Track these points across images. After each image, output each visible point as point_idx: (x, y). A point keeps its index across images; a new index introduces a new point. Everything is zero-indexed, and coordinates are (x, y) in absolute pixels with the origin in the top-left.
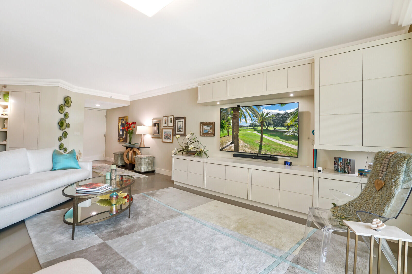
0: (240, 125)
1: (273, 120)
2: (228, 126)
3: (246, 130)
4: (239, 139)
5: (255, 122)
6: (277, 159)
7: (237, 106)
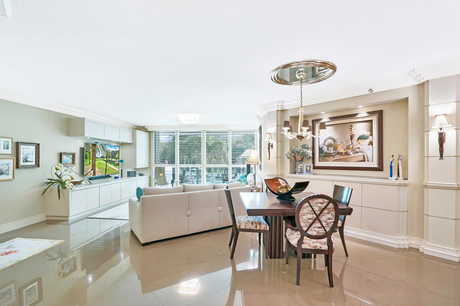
0: (96, 156)
1: (111, 154)
2: (90, 157)
3: (99, 160)
4: (96, 167)
5: (104, 155)
6: (111, 177)
7: (96, 143)
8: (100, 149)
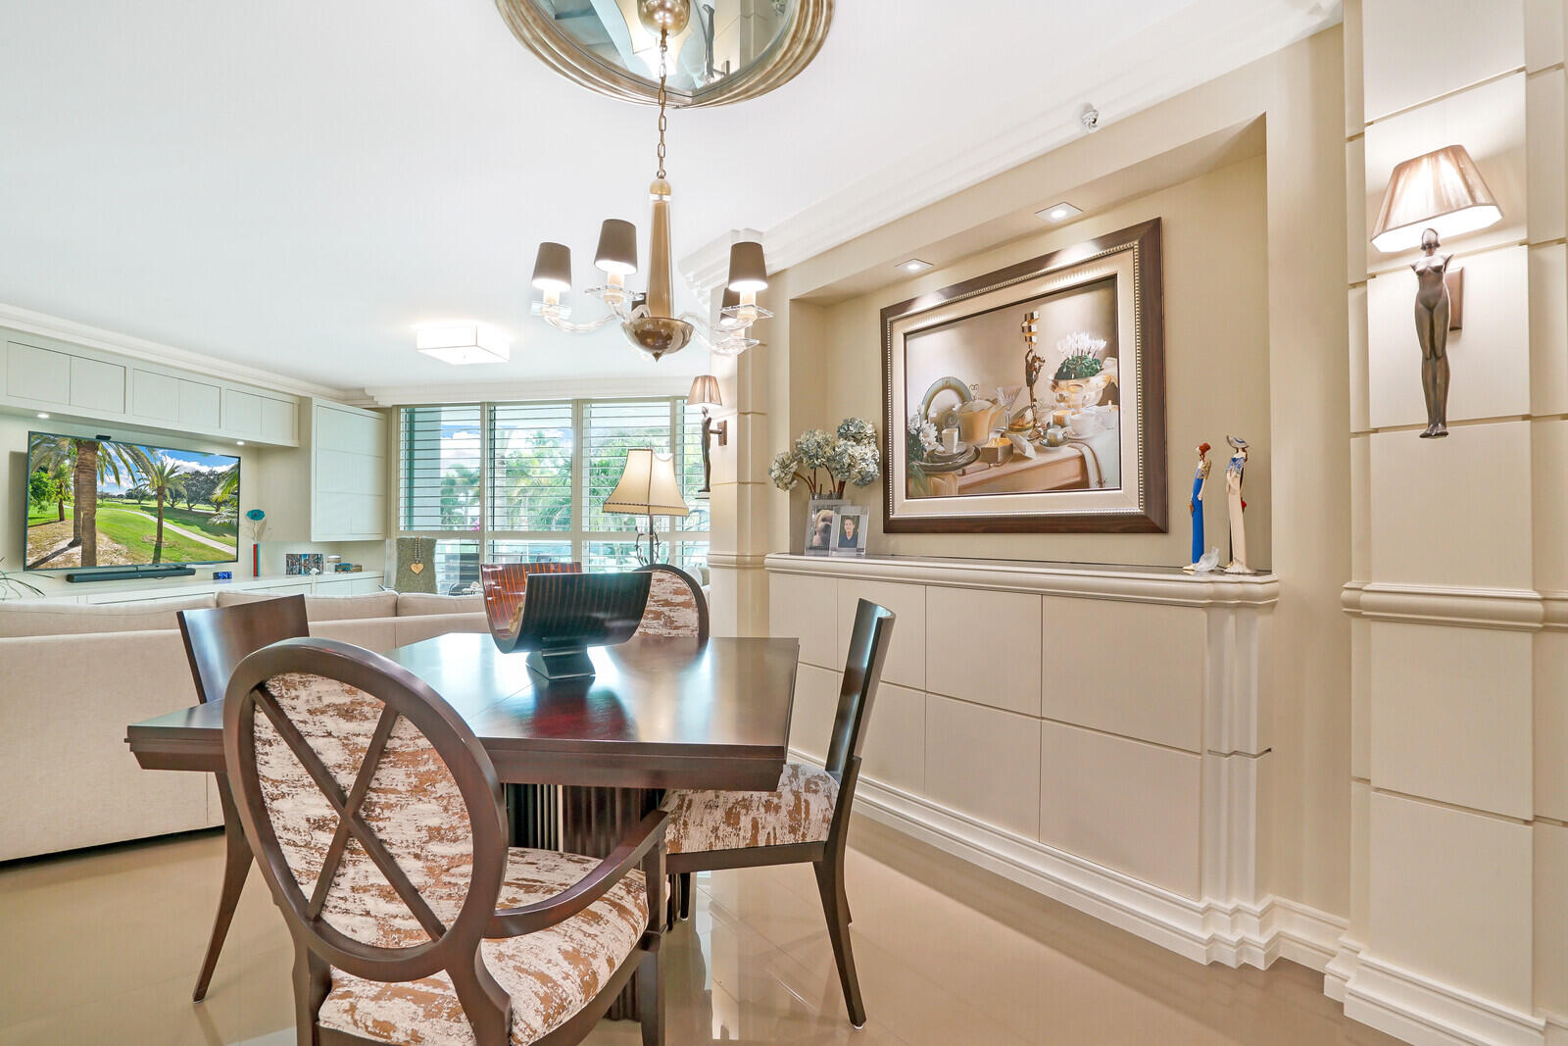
0: (99, 490)
1: (187, 487)
2: (60, 492)
3: (116, 507)
4: (97, 531)
5: (143, 488)
6: (192, 572)
7: (99, 437)
8: (120, 464)
